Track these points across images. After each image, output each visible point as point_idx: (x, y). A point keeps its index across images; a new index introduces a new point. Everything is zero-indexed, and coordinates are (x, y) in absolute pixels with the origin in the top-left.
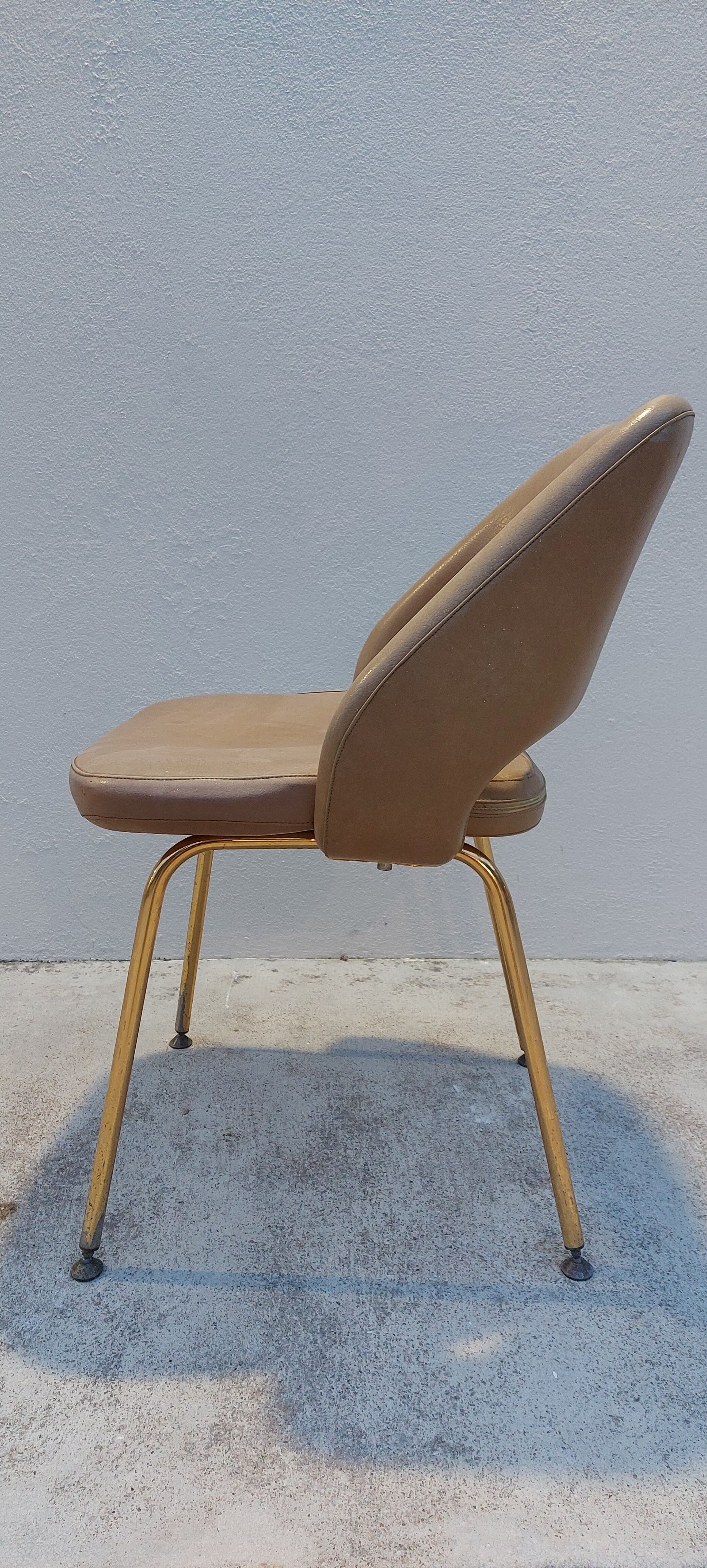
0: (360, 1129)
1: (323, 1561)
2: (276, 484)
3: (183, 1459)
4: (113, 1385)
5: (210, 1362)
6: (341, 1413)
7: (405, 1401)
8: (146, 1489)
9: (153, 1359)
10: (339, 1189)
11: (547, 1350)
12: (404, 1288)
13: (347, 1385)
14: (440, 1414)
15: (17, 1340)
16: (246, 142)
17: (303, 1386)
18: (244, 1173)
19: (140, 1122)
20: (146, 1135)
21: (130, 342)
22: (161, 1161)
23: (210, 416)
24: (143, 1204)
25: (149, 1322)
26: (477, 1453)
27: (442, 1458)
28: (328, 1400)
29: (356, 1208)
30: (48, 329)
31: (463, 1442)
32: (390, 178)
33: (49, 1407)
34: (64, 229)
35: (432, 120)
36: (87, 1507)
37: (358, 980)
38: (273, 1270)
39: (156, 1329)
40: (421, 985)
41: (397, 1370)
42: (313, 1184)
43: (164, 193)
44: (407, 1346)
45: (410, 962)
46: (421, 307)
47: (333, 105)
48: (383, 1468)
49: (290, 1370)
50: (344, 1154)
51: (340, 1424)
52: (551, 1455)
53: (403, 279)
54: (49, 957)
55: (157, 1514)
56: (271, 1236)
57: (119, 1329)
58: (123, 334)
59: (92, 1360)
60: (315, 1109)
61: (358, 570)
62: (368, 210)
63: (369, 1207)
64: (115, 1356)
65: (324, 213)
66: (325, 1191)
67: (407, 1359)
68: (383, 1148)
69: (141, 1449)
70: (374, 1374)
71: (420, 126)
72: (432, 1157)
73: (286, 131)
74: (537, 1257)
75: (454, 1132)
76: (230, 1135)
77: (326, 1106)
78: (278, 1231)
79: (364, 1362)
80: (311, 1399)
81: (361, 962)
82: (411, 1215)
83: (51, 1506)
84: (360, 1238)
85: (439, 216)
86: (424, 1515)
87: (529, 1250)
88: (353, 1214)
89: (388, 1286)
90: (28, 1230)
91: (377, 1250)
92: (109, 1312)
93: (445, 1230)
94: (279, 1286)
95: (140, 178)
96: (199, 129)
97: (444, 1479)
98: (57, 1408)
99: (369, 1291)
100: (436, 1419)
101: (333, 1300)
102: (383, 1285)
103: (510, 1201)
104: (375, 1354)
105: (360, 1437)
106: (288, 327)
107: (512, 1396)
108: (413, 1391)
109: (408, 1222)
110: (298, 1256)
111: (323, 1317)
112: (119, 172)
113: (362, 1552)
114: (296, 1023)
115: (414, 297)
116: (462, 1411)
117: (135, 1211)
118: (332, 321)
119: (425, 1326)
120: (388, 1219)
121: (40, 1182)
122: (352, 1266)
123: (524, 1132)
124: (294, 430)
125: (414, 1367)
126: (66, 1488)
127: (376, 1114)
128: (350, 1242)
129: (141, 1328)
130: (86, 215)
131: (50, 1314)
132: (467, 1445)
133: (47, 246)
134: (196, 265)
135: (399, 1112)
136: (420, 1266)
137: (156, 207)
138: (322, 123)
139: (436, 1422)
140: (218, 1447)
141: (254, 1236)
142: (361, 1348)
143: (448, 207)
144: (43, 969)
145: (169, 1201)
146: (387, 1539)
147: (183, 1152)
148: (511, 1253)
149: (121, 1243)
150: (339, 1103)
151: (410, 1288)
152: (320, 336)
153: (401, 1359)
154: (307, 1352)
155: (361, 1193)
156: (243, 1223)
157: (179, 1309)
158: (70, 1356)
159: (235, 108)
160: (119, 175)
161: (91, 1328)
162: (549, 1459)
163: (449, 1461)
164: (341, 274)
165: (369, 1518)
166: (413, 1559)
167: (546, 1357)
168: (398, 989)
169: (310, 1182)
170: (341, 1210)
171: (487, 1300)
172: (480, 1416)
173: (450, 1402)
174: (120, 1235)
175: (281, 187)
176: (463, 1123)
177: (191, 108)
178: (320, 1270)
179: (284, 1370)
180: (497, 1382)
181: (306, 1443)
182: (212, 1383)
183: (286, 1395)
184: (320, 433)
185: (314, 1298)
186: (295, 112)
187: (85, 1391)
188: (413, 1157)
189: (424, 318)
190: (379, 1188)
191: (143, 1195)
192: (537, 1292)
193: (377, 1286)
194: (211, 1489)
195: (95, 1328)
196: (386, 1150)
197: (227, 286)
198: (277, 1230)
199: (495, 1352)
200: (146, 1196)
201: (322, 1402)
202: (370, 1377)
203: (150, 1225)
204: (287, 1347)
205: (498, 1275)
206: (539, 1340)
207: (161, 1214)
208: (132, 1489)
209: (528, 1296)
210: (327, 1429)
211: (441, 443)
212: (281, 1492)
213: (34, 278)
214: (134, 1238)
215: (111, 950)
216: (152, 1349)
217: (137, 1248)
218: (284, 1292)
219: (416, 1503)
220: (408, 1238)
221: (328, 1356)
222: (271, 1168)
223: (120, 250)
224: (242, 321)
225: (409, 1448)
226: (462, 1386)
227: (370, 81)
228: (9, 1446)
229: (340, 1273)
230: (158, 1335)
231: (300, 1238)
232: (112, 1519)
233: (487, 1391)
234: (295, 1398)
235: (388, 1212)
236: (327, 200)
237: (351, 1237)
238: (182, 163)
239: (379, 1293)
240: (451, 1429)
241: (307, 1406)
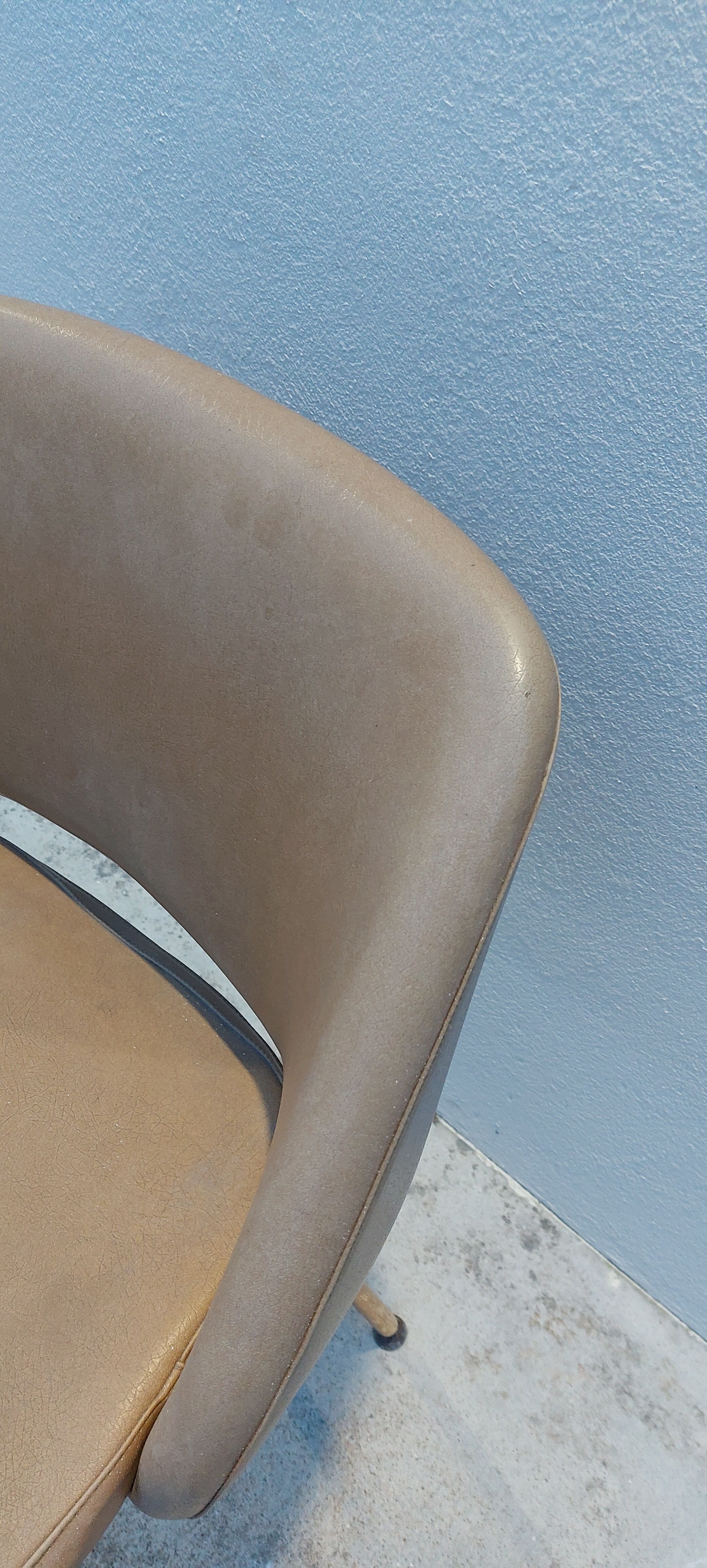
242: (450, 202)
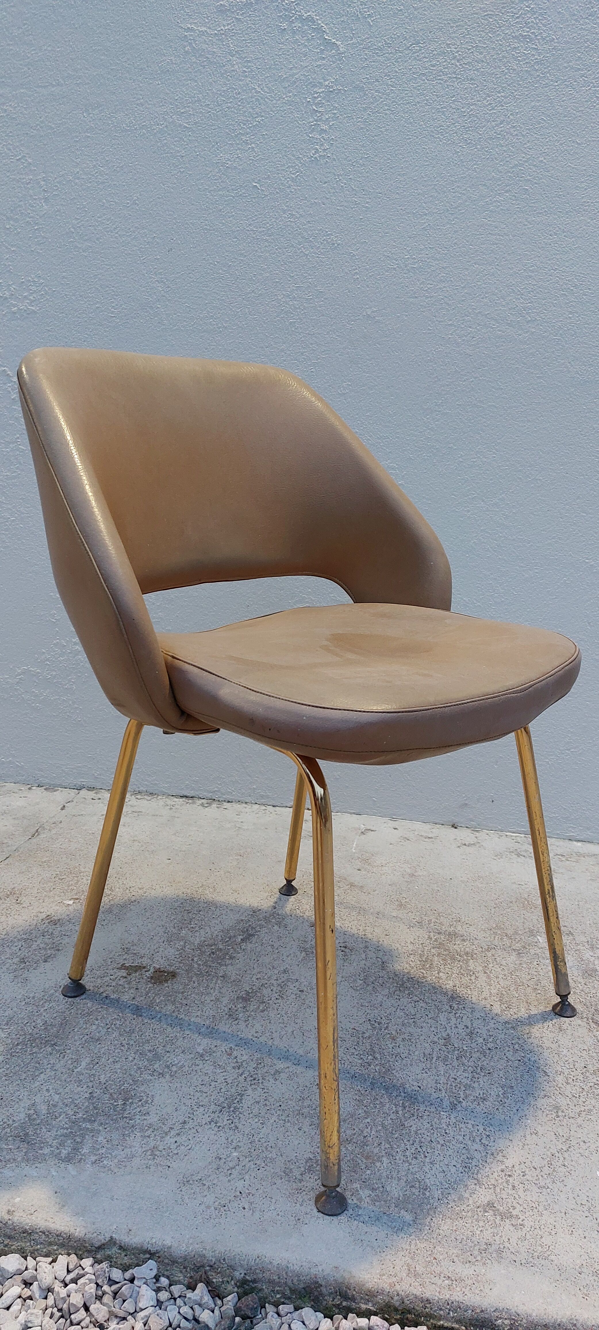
0: (453, 959)
1: (384, 1275)
2: (429, 429)
3: (281, 1179)
4: (234, 1115)
5: (311, 1112)
6: (411, 1169)
7: (466, 1170)
8: (251, 1195)
9: (267, 1102)
10: (430, 1001)
11: (594, 1153)
12: (476, 1085)
13: (420, 1150)
14: (494, 1185)
15: (166, 1070)
16: (428, 155)
17: (383, 1143)
18: (353, 977)
19: (276, 927)
20: (279, 938)
21: (323, 315)
22: (289, 958)
23: (380, 373)
24: (272, 987)
25: (267, 1074)
26: (523, 1221)
27: (492, 1218)
28: (402, 1157)
29: (442, 1018)
30: (262, 305)
31: (511, 1210)
32: (544, 181)
33: (185, 1122)
34: (281, 228)
35: (584, 132)
36: (205, 1199)
37: (465, 845)
38: (369, 1053)
39: (272, 1081)
40: (519, 855)
41: (462, 1146)
42: (409, 994)
43: (360, 197)
44: (472, 1129)
45: (512, 836)
46: (562, 285)
47: (501, 124)
48: (441, 1216)
49: (374, 1129)
50: (437, 975)
51: (410, 1177)
52: (586, 1234)
53: (549, 262)
54: (220, 797)
55: (257, 1215)
56: (370, 1027)
57: (243, 1076)
58: (319, 308)
59: (220, 1094)
60: (416, 938)
61: (492, 501)
62: (524, 207)
63: (454, 1019)
64: (239, 1095)
65: (487, 211)
66: (418, 1001)
67: (472, 1139)
68: (471, 976)
69: (251, 1165)
70: (442, 1145)
71: (574, 138)
72: (512, 989)
73: (460, 146)
74: (594, 1081)
75: (533, 972)
76: (346, 947)
77: (426, 936)
78: (376, 1025)
79: (435, 1135)
80: (388, 1154)
81: (469, 831)
82: (489, 1031)
83: (178, 1192)
84: (443, 1041)
85: (584, 211)
86: (470, 1258)
87: (588, 1074)
88: (439, 1022)
89: (462, 1081)
90: (183, 993)
91: (456, 1052)
92: (237, 1062)
93: (516, 1046)
94: (372, 1066)
95: (342, 186)
96: (391, 146)
97: (492, 1235)
98: (191, 1124)
99: (446, 1082)
100: (490, 1188)
101: (415, 1084)
102: (459, 1080)
103: (576, 1034)
104: (445, 1130)
105: (426, 1189)
106: (450, 302)
107: (558, 1183)
108: (474, 1164)
109: (485, 1036)
110: (391, 1046)
111: (406, 1095)
112: (326, 182)
113: (416, 1275)
114: (409, 871)
115: (557, 277)
116: (514, 1187)
117: (265, 992)
118: (486, 297)
119: (490, 1117)
120: (468, 1031)
121: (195, 959)
122: (434, 1060)
123: (596, 982)
124: (448, 385)
125: (476, 1146)
126: (191, 1182)
127: (467, 949)
128: (435, 1043)
129: (261, 1078)
130: (298, 216)
131: (192, 1056)
132: (514, 1213)
133: (267, 240)
134: (380, 254)
135: (488, 950)
136: (492, 1070)
137: (352, 208)
138: (491, 138)
139: (490, 1191)
140: (310, 1176)
141: (357, 1025)
142: (434, 1124)
143: (592, 203)
144: (214, 805)
145: (292, 988)
146: (438, 1270)
147: (307, 954)
148: (571, 1073)
149: (252, 1013)
150: (437, 936)
151: (481, 1086)
152: (475, 309)
153: (467, 1137)
154: (389, 1118)
155: (447, 1007)
156: (348, 1014)
157: (291, 1069)
158: (204, 1089)
159: (421, 129)
160: (326, 185)
161: (222, 1071)
162: (585, 1237)
163: (498, 1222)
164: (497, 259)
165: (425, 1251)
166: (458, 1289)
167: (592, 1158)
168: (499, 855)
169: (407, 992)
170: (429, 1017)
171: (545, 1106)
172: (528, 1193)
173: (504, 1178)
174: (252, 1008)
175: (453, 191)
176: (543, 967)
177: (386, 130)
178: (408, 1059)
179: (369, 1129)
180: (546, 1170)
181: (380, 1186)
182: (310, 1128)
183: (368, 1148)
184: (468, 388)
185: (400, 1079)
186: (470, 131)
187: (213, 1115)
188: (495, 986)
189: (565, 294)
190: (464, 1006)
191: (273, 981)
192: (590, 1107)
193: (453, 1080)
194: (301, 1205)
195: (225, 1072)
196: (473, 978)
197: (403, 270)
198: (375, 1023)
199: (548, 1147)
200: (275, 982)
201: (397, 1158)
202: (439, 1147)
203: (275, 1004)
204: (374, 1112)
205: (558, 1089)
206: (588, 1145)
207: (285, 997)
208: (241, 1193)
209: (583, 1109)
210: (399, 1179)
211: (571, 397)
212: (356, 1218)
213: (255, 265)
214: (263, 1011)
215: (268, 797)
216: (267, 1095)
217: (264, 1018)
218: (376, 1071)
219: (466, 1248)
220: (484, 1048)
221: (406, 1125)
222: (375, 977)
223: (322, 243)
224: (413, 298)
225: (465, 1206)
226: (516, 1168)
227: (533, 104)
228: (152, 1144)
229: (424, 1065)
230: (273, 1085)
231: (394, 1033)
232: (223, 1211)
233: (537, 1176)
234: (376, 1151)
235: (469, 1025)
236: (491, 200)
237: (436, 1039)
238: (376, 174)
239: (454, 1085)
240: (502, 1199)
241: (384, 1159)
242: (433, 353)
